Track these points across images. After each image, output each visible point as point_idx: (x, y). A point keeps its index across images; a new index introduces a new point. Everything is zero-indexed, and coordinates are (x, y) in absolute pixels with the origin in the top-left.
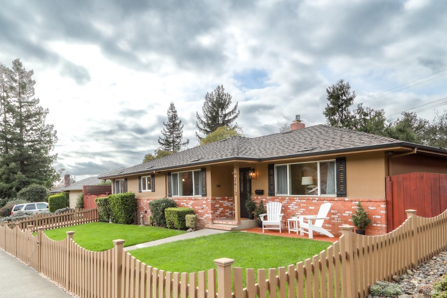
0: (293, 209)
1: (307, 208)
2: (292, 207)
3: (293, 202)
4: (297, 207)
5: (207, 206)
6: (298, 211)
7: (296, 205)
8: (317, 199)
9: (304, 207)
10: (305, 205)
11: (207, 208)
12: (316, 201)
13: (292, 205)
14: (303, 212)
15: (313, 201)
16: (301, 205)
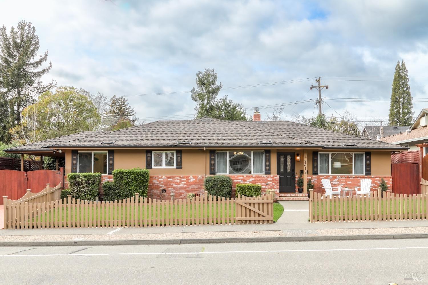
0: (335, 184)
1: (346, 183)
2: (334, 182)
3: (335, 179)
4: (338, 182)
5: (273, 182)
6: (339, 185)
7: (338, 181)
8: (354, 177)
9: (344, 182)
10: (345, 181)
11: (274, 184)
12: (352, 178)
13: (334, 181)
14: (343, 185)
15: (351, 178)
16: (342, 181)
